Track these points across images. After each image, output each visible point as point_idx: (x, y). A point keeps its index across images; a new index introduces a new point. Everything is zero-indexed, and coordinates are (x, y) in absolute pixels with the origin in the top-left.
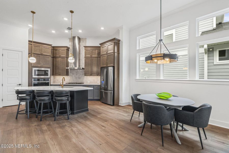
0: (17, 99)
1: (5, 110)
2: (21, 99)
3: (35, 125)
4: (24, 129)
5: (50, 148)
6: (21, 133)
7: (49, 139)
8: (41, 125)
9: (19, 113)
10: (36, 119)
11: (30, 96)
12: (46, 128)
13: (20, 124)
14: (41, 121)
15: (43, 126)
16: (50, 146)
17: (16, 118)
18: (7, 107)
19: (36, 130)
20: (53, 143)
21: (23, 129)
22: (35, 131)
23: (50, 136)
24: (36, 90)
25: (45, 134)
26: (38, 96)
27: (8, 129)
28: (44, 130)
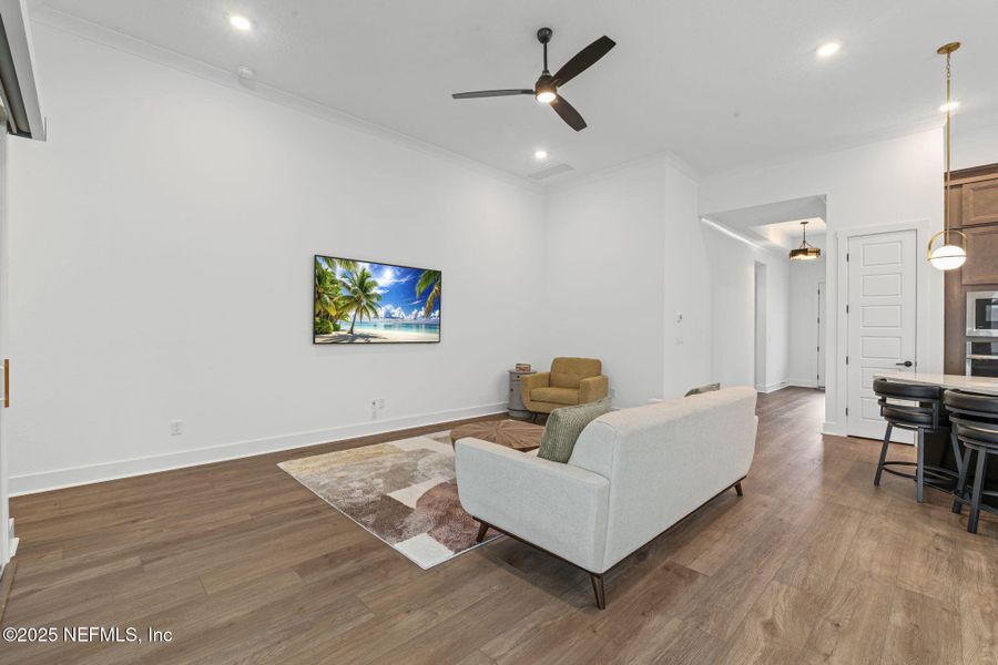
0: (882, 415)
1: (852, 448)
2: (896, 418)
3: (937, 535)
4: (891, 525)
5: (961, 636)
6: (872, 530)
7: (976, 611)
8: (965, 545)
9: (887, 466)
10: (954, 516)
11: (930, 410)
12: (983, 565)
13: (880, 506)
14: (972, 529)
15: (971, 552)
16: (967, 635)
17: (877, 482)
18: (860, 441)
19: (932, 549)
20: (987, 635)
21: (885, 524)
22: (925, 550)
23: (989, 604)
24: (956, 390)
25: (965, 583)
26: (962, 416)
27: (840, 503)
28: (971, 571)
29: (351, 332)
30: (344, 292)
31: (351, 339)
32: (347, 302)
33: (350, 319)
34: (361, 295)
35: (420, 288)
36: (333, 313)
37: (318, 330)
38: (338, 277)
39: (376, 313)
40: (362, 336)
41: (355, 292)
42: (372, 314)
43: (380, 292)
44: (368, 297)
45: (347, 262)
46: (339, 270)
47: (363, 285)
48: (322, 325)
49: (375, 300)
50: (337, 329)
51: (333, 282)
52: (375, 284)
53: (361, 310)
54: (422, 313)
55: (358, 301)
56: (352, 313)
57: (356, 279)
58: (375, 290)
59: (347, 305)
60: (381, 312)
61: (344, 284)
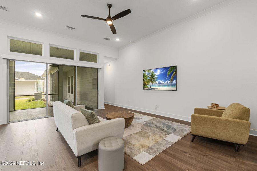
29: (150, 88)
30: (148, 78)
31: (151, 89)
32: (149, 80)
33: (150, 85)
34: (152, 78)
35: (168, 74)
36: (146, 83)
37: (144, 88)
38: (147, 75)
39: (156, 83)
40: (153, 89)
41: (151, 78)
42: (155, 83)
43: (157, 77)
44: (154, 78)
45: (148, 70)
46: (147, 73)
47: (152, 76)
48: (145, 86)
49: (155, 79)
50: (147, 87)
51: (146, 76)
52: (155, 75)
53: (152, 82)
54: (170, 81)
55: (151, 80)
56: (150, 83)
57: (151, 74)
58: (155, 77)
59: (149, 81)
60: (157, 82)
61: (148, 76)
